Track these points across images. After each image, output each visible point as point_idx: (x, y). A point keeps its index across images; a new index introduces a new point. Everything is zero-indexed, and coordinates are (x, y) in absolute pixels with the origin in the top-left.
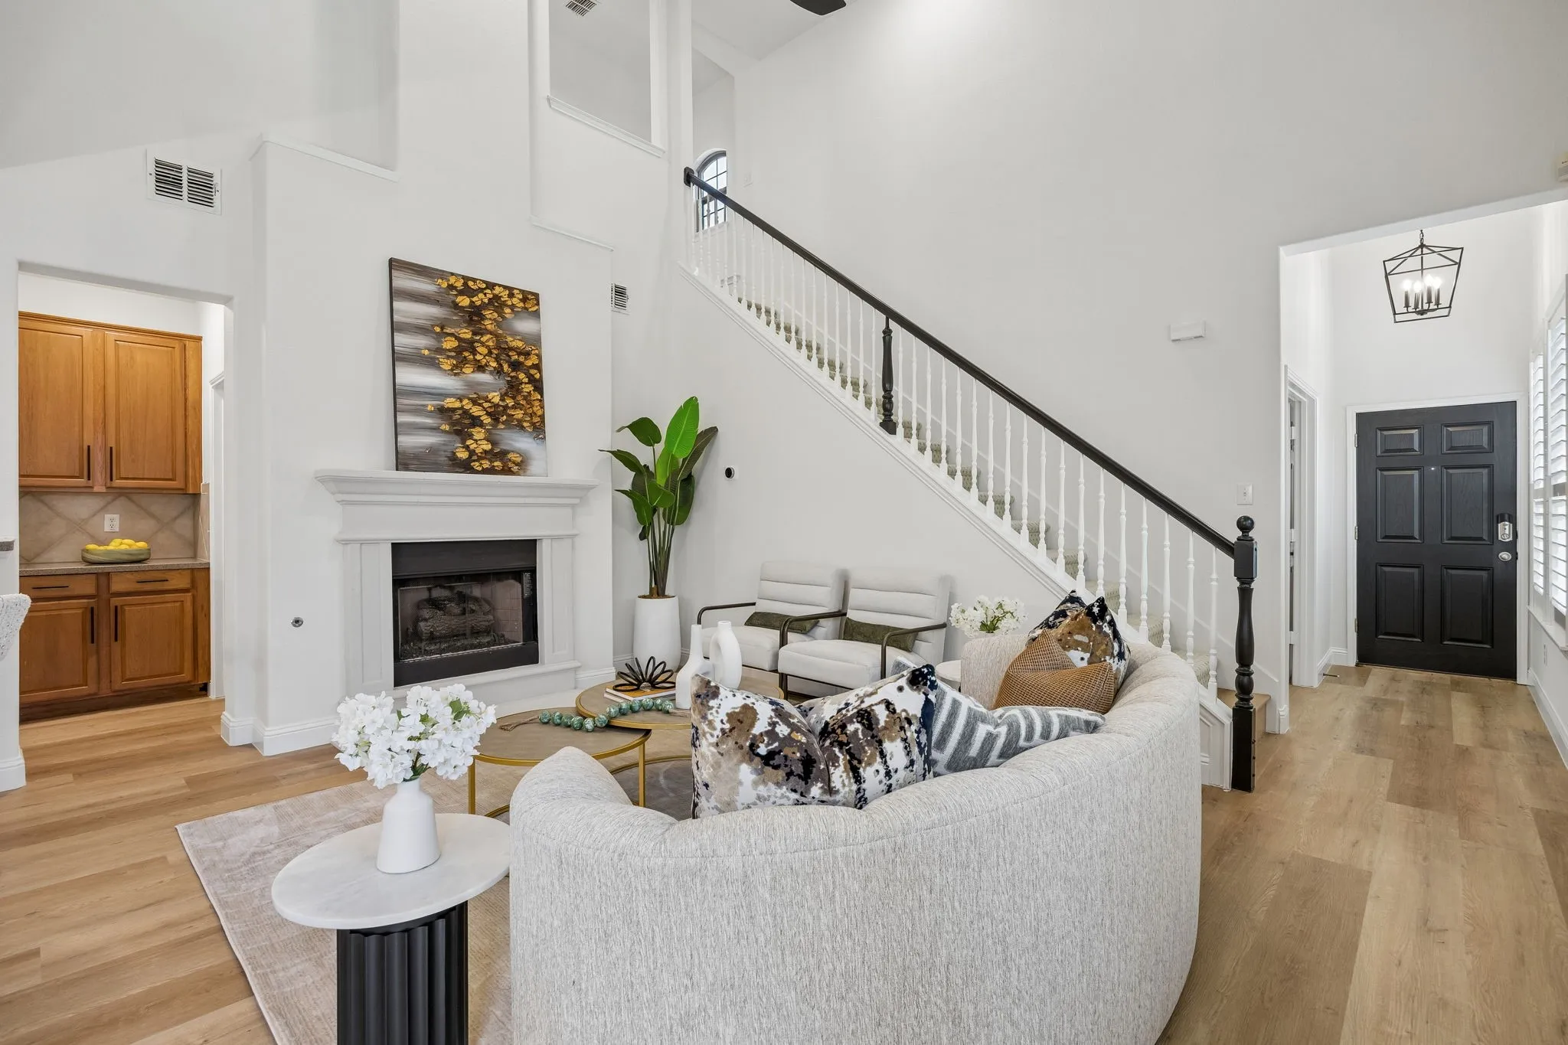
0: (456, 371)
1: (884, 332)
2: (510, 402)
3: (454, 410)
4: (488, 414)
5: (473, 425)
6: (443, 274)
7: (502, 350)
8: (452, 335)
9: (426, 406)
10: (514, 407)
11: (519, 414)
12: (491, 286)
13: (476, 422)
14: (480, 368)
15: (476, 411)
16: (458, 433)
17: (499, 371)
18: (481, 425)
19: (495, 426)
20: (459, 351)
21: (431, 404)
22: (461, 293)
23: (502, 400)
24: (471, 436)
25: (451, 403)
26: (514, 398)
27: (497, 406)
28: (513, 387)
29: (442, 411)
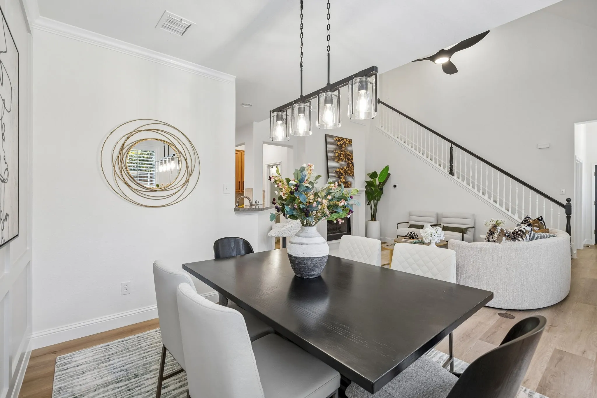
0: (338, 162)
1: (450, 148)
2: (348, 169)
3: (338, 171)
4: (344, 172)
5: (341, 175)
6: (335, 137)
7: (346, 155)
8: (337, 152)
9: (333, 171)
10: (349, 170)
11: (349, 172)
12: (343, 139)
13: (342, 174)
14: (342, 161)
15: (342, 172)
16: (339, 177)
17: (345, 161)
18: (343, 175)
19: (345, 175)
20: (338, 156)
21: (334, 170)
22: (338, 141)
23: (346, 168)
24: (341, 178)
25: (338, 170)
26: (348, 168)
27: (345, 170)
28: (348, 165)
29: (336, 172)
